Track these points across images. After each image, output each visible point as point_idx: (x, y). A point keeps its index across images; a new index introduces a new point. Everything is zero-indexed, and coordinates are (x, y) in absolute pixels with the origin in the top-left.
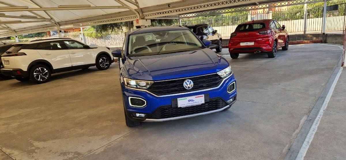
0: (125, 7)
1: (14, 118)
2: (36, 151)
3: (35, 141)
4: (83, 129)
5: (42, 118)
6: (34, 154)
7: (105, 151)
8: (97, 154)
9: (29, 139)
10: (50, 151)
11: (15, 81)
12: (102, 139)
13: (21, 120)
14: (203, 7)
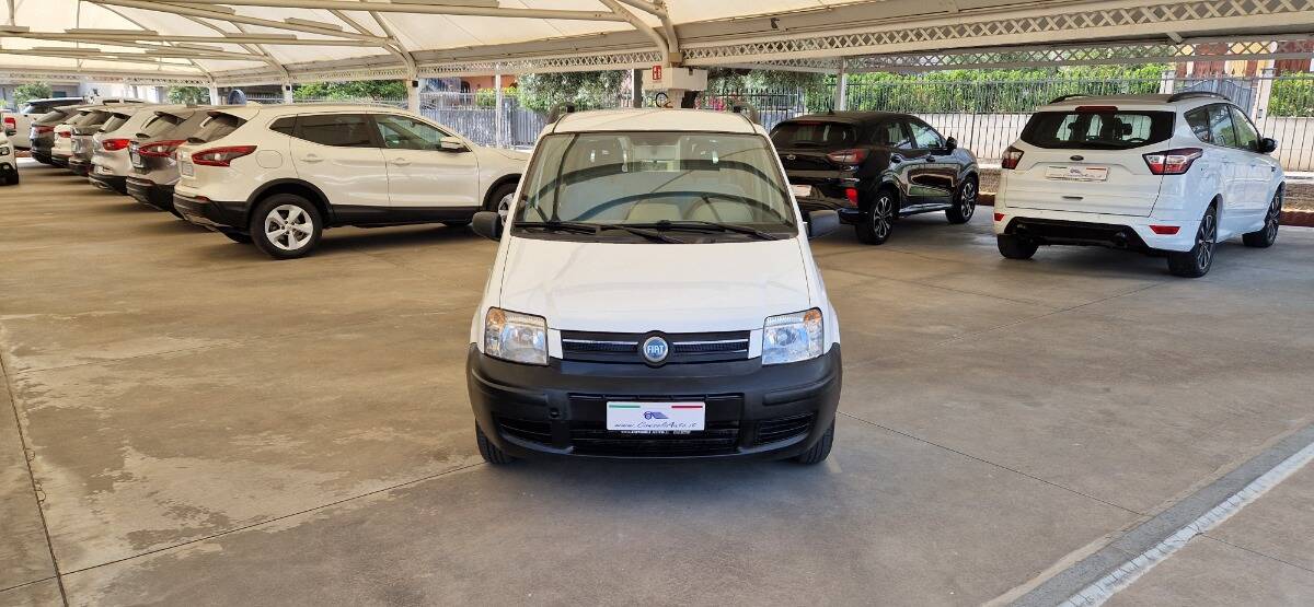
0: (619, 15)
1: (136, 363)
2: (115, 484)
3: (138, 449)
4: (294, 439)
5: (208, 380)
6: (103, 496)
7: (303, 528)
8: (271, 532)
9: (127, 442)
10: (152, 493)
11: (222, 240)
12: (323, 485)
13: (149, 375)
14: (898, 38)
